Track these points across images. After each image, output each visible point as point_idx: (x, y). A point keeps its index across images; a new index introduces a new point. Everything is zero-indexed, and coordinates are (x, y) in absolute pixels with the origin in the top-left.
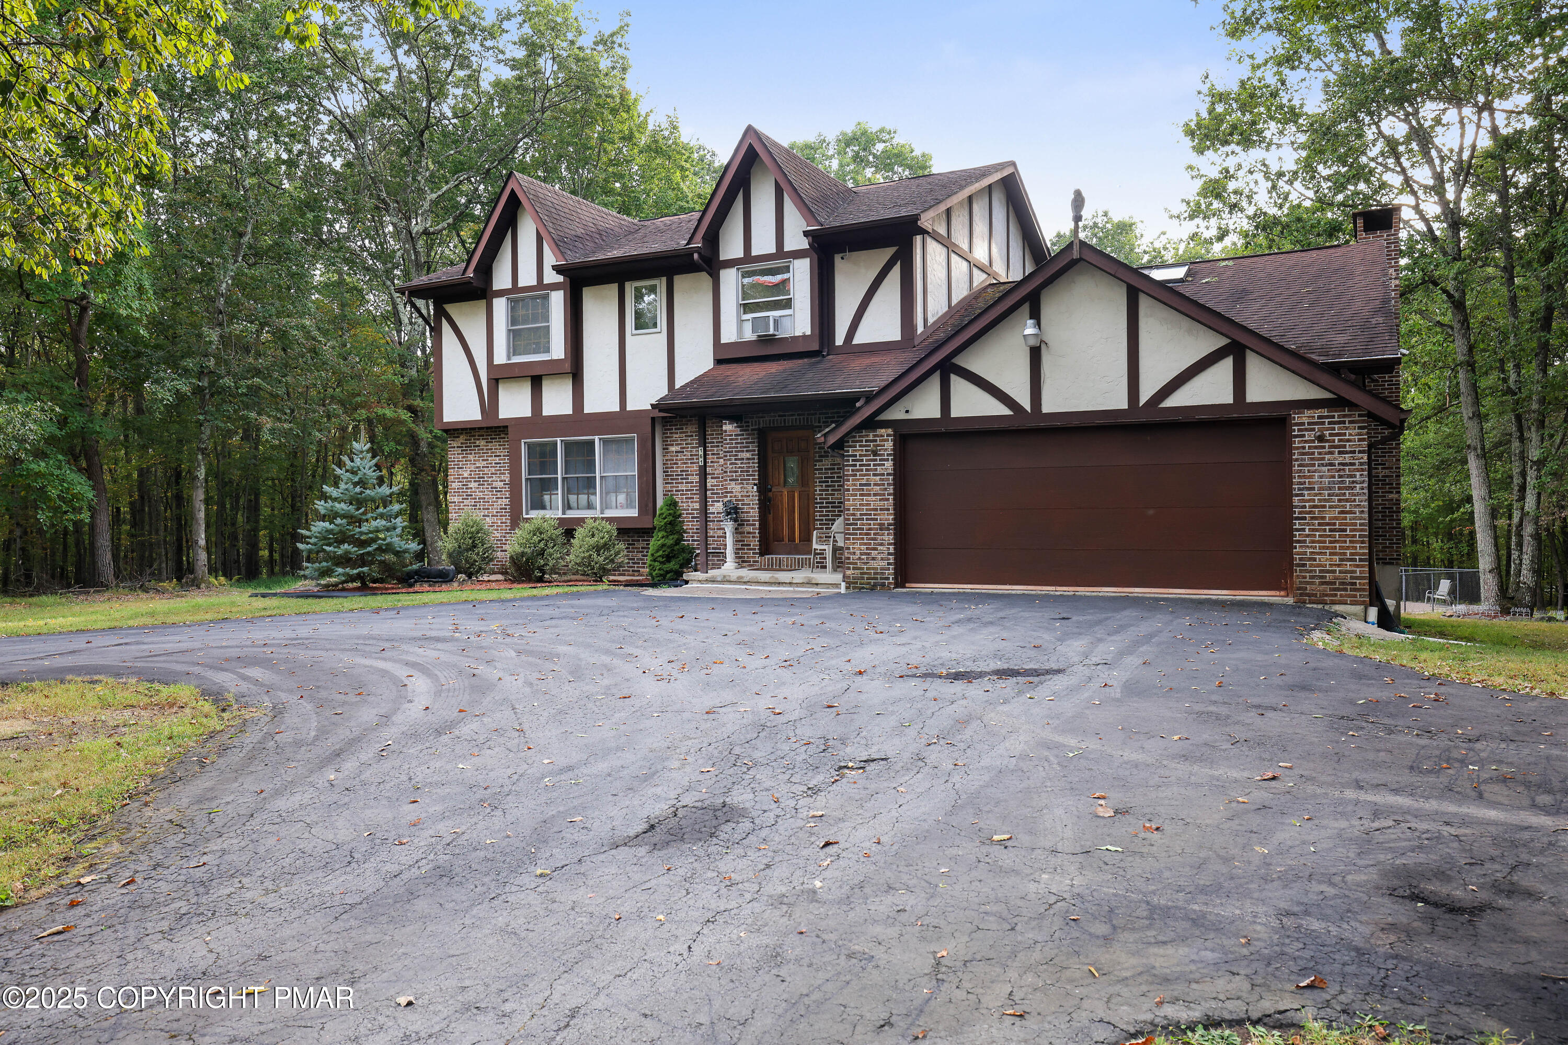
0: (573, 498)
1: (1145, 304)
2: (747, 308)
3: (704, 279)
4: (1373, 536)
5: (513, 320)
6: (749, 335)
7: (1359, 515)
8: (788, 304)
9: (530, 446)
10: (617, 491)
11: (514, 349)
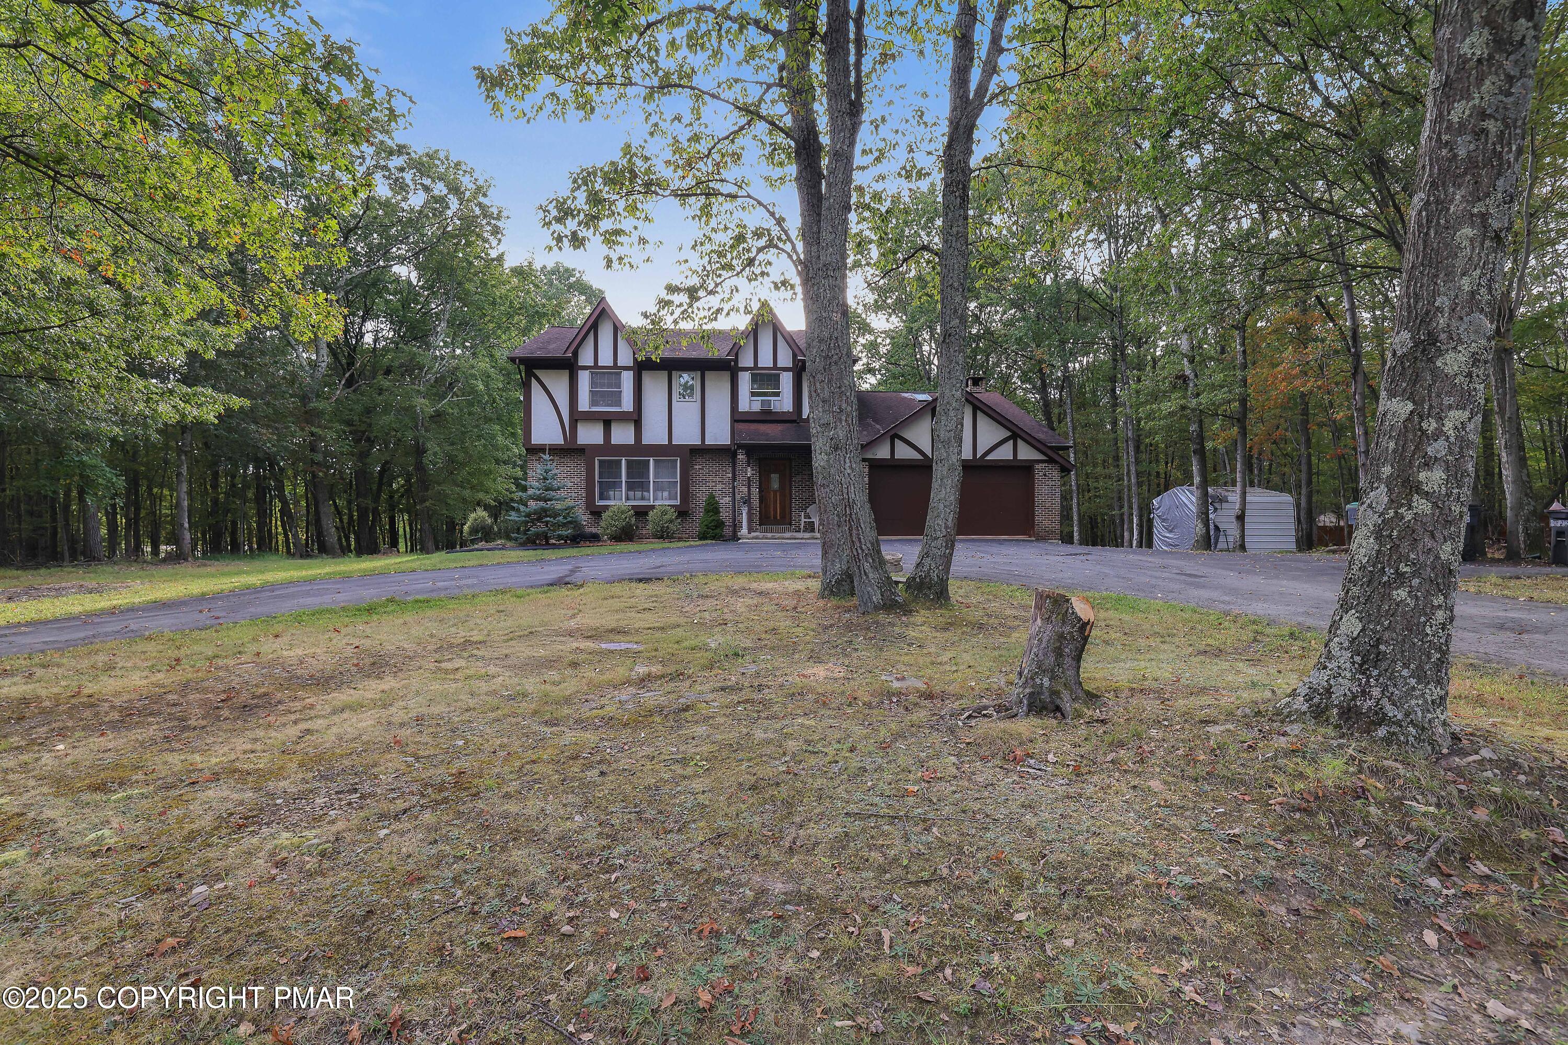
0: (631, 493)
1: (979, 414)
2: (753, 394)
3: (727, 375)
4: (1062, 516)
5: (593, 384)
6: (757, 407)
7: (1057, 506)
8: (777, 394)
9: (600, 461)
10: (663, 490)
11: (593, 403)
